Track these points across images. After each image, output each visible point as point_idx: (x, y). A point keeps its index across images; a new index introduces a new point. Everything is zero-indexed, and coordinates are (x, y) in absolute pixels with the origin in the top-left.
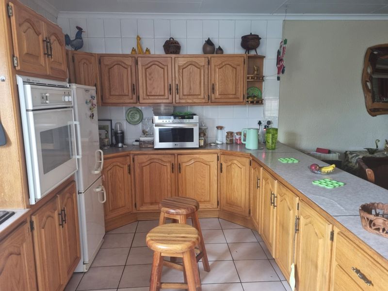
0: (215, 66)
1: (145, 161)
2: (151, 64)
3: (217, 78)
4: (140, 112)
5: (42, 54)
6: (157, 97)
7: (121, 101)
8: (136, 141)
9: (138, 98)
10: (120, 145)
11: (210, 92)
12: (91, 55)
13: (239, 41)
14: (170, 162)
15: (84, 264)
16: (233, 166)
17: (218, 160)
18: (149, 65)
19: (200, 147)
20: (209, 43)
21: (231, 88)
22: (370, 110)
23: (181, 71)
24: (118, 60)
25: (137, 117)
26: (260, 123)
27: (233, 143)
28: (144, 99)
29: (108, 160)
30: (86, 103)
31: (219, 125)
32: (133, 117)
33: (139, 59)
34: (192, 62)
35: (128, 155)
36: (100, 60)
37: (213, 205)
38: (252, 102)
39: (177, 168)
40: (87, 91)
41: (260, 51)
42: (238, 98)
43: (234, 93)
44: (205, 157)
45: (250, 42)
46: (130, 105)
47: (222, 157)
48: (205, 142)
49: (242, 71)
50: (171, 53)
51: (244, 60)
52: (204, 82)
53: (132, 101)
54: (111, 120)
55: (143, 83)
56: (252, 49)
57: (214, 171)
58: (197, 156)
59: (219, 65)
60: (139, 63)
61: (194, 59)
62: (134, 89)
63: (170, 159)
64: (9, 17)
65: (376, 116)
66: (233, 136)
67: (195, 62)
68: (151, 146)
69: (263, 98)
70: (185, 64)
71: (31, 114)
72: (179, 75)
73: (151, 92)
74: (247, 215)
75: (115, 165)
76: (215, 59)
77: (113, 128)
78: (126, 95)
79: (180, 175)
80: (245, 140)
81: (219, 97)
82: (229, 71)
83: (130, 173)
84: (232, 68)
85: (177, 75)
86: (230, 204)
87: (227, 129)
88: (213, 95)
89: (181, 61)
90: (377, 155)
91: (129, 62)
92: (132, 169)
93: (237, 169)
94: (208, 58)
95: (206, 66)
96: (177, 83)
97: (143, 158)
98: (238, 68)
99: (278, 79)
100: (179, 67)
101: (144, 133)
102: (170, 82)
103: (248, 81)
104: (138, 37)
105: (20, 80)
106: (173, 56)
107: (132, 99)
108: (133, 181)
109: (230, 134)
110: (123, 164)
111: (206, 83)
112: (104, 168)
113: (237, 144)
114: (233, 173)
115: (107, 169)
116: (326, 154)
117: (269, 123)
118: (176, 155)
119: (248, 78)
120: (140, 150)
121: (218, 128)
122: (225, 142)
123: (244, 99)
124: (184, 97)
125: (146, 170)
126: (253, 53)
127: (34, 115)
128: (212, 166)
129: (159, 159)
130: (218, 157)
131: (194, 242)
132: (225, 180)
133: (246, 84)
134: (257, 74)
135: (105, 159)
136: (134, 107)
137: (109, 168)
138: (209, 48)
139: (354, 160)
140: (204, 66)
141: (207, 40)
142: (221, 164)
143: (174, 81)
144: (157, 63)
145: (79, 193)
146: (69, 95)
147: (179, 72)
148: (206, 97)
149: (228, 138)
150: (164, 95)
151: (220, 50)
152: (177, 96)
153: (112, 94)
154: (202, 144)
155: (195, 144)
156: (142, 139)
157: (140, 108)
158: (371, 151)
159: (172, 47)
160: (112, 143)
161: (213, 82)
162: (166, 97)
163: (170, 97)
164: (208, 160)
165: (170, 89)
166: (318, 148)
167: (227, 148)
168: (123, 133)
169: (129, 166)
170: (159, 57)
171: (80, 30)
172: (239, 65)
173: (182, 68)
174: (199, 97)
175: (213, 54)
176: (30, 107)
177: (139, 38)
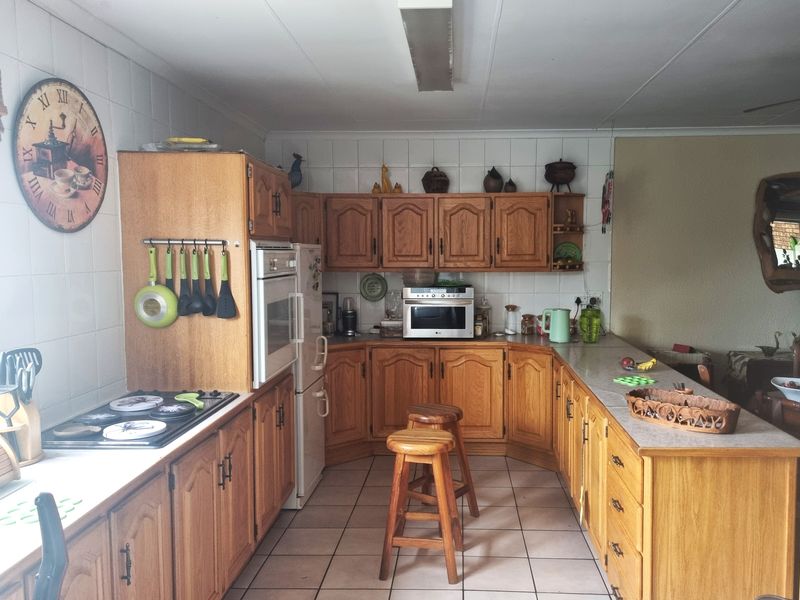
0: (501, 210)
1: (389, 357)
2: (402, 208)
3: (505, 228)
4: (383, 281)
5: (271, 212)
6: (409, 259)
7: (355, 265)
8: (376, 327)
9: (381, 260)
10: (350, 333)
11: (493, 251)
12: (314, 195)
13: (542, 171)
14: (427, 360)
15: (298, 497)
16: (528, 368)
17: (504, 359)
18: (400, 209)
19: (476, 338)
20: (494, 175)
21: (527, 246)
22: (770, 281)
23: (448, 218)
24: (352, 202)
25: (378, 290)
26: (578, 301)
27: (532, 334)
28: (389, 261)
29: (334, 354)
30: (310, 268)
31: (511, 304)
32: (372, 290)
33: (385, 201)
34: (465, 205)
35: (362, 348)
36: (325, 204)
37: (495, 432)
38: (563, 268)
39: (438, 371)
40: (311, 251)
41: (575, 187)
42: (539, 260)
43: (531, 252)
44: (484, 354)
45: (561, 173)
46: (368, 270)
47: (511, 353)
48: (485, 330)
49: (544, 220)
50: (434, 192)
51: (548, 201)
52: (484, 235)
53: (371, 264)
54: (337, 294)
55: (388, 236)
56: (562, 184)
57: (498, 377)
58: (472, 351)
59: (508, 209)
60: (385, 207)
61: (468, 201)
62: (376, 246)
63: (426, 355)
64: (248, 178)
65: (782, 292)
66: (532, 323)
67: (471, 205)
68: (399, 335)
69: (584, 260)
70: (454, 208)
71: (262, 282)
72: (445, 225)
73: (400, 251)
74: (549, 448)
75: (343, 363)
76: (503, 201)
77: (340, 305)
78: (361, 255)
79: (443, 382)
80: (547, 328)
81: (507, 258)
82: (524, 219)
83: (364, 376)
84: (528, 214)
85: (441, 224)
86: (523, 430)
87: (524, 311)
88: (498, 256)
89: (449, 204)
90: (775, 358)
91: (369, 205)
92: (368, 370)
93: (533, 373)
94: (490, 198)
95: (487, 211)
96: (441, 236)
97: (387, 353)
98: (538, 214)
99: (604, 231)
100: (445, 212)
101: (389, 314)
102: (431, 235)
103: (555, 235)
104: (384, 167)
105: (253, 245)
106: (437, 196)
107: (372, 261)
108: (368, 391)
109: (529, 319)
110: (355, 362)
111: (487, 237)
112: (327, 365)
113: (539, 335)
114: (527, 380)
115: (331, 367)
116: (685, 354)
117: (594, 301)
118: (437, 350)
119: (555, 229)
120: (381, 341)
121: (508, 308)
122: (519, 331)
123: (548, 261)
124: (452, 259)
125: (390, 372)
126: (564, 189)
127: (265, 284)
128: (494, 369)
129: (409, 355)
130: (504, 353)
131: (446, 445)
132: (515, 391)
133: (551, 239)
134: (572, 223)
135: (329, 351)
136: (374, 274)
137: (334, 366)
138: (492, 183)
139: (738, 366)
140: (484, 211)
141: (490, 169)
142: (509, 365)
143: (436, 234)
144: (411, 207)
145: (297, 393)
146: (293, 259)
147: (445, 219)
148: (487, 259)
149: (526, 325)
150: (421, 256)
151: (512, 186)
152: (442, 256)
153: (342, 253)
154: (479, 332)
155: (468, 332)
156: (386, 323)
157: (382, 274)
158: (768, 351)
159: (436, 181)
160: (338, 330)
161: (498, 235)
162: (424, 258)
163: (431, 257)
164: (490, 358)
165: (431, 247)
166: (675, 345)
167: (523, 341)
168: (355, 313)
169: (364, 365)
170: (417, 197)
171: (298, 158)
172: (540, 210)
173: (449, 215)
174: (476, 258)
175: (500, 191)
176: (262, 276)
177: (385, 169)
